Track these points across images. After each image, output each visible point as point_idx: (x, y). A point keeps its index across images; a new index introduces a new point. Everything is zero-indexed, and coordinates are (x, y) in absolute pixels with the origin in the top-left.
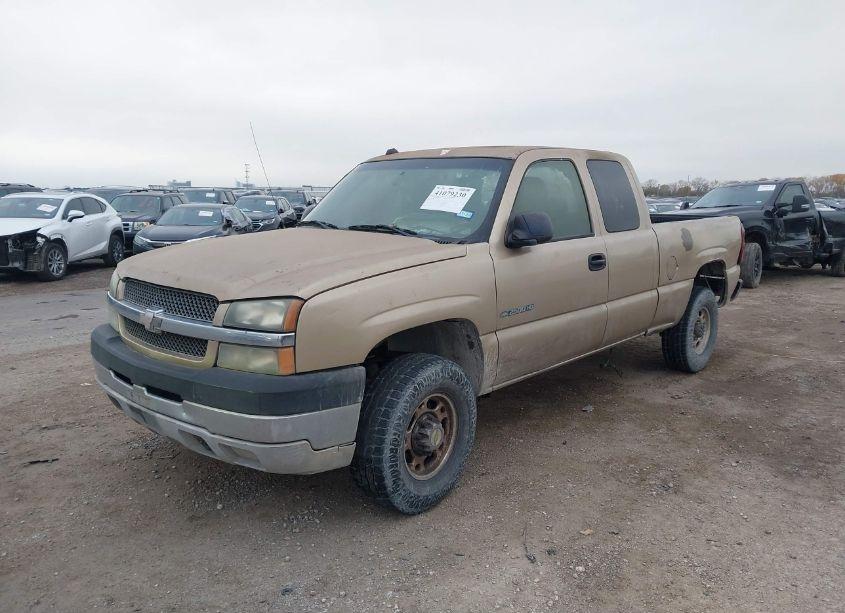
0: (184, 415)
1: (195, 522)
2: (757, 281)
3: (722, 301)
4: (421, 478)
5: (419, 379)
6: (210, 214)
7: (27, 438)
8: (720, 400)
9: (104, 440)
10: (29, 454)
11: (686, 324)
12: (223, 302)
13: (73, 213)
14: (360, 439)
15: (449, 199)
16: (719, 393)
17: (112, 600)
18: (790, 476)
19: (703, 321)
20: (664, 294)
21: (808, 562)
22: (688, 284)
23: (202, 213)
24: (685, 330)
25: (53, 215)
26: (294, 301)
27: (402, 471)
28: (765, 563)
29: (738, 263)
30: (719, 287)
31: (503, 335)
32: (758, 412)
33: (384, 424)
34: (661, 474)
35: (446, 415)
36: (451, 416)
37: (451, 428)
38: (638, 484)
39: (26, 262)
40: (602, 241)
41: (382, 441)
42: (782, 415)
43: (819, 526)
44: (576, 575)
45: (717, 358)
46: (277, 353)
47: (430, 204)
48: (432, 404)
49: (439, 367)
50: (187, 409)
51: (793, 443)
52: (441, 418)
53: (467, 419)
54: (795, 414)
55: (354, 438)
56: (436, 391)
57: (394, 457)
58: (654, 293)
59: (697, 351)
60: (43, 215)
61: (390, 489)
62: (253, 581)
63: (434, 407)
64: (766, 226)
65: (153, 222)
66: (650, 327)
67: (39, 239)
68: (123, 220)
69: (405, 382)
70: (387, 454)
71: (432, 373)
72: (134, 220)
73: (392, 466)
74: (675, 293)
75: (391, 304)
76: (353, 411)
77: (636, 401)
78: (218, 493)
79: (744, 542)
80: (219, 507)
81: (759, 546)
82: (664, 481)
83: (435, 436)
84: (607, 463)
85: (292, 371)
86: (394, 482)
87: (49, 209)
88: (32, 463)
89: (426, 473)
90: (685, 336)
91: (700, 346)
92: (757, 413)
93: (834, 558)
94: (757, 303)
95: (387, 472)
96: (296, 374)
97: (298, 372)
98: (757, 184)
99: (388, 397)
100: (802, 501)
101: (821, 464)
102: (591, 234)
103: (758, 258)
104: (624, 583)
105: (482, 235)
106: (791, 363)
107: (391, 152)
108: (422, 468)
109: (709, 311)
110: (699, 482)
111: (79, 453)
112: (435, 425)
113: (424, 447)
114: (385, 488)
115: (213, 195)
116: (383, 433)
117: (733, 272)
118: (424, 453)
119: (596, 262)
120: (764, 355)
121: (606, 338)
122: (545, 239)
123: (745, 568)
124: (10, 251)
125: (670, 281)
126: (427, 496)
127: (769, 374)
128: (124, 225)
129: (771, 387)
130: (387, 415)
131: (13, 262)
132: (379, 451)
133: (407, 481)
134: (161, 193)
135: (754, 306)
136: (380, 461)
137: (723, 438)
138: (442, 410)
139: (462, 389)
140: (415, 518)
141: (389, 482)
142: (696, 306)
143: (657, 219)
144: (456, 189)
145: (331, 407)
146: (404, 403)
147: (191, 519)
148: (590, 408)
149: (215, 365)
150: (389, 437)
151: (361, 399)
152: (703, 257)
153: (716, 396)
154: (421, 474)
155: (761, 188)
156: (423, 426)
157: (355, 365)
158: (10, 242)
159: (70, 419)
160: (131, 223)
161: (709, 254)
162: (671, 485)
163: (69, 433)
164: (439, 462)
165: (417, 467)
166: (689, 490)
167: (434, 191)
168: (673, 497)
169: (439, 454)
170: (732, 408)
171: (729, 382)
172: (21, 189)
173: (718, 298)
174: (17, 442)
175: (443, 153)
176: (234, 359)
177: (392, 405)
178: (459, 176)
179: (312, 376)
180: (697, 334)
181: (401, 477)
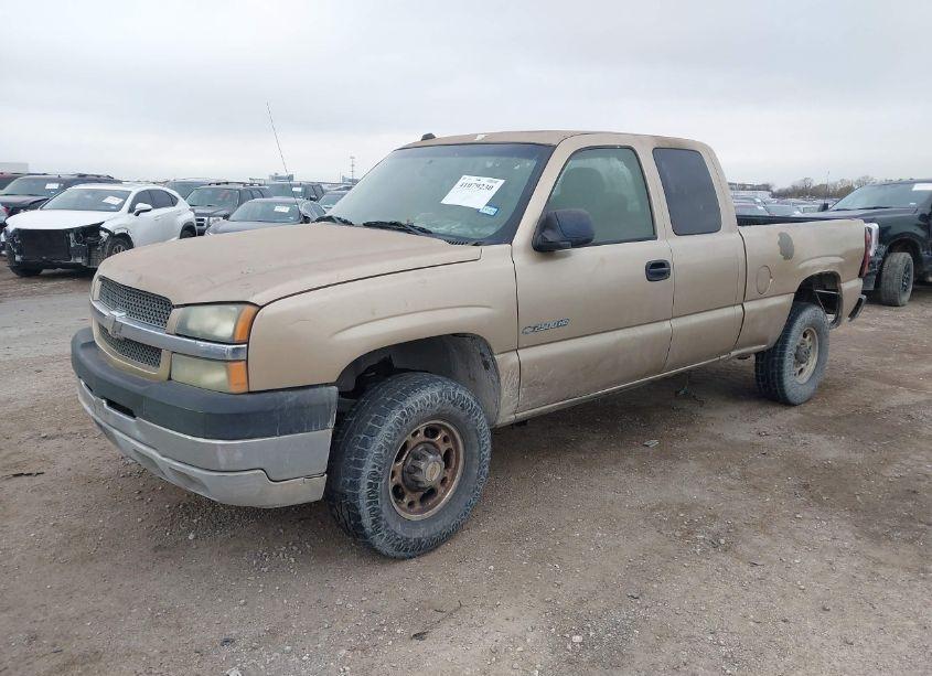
0: (138, 433)
1: (159, 553)
2: (905, 298)
3: (837, 321)
4: (414, 517)
5: (409, 403)
6: (285, 210)
7: (21, 448)
8: (816, 439)
9: (100, 454)
10: (17, 465)
11: (783, 348)
12: (178, 306)
13: (140, 206)
14: (332, 470)
15: (474, 193)
16: (818, 430)
17: (35, 638)
18: (876, 538)
19: (809, 344)
20: (752, 311)
21: (868, 651)
22: (786, 300)
23: (278, 209)
24: (782, 355)
25: (119, 208)
26: (247, 307)
27: (384, 508)
28: (811, 647)
29: (860, 275)
30: (832, 303)
31: (525, 354)
32: (860, 456)
33: (362, 454)
34: (715, 527)
35: (450, 445)
36: (457, 447)
37: (457, 462)
38: (683, 537)
39: (89, 256)
40: (668, 246)
41: (358, 474)
42: (888, 462)
43: (896, 605)
44: (569, 647)
45: (825, 389)
46: (226, 367)
47: (452, 198)
48: (432, 432)
49: (436, 391)
50: (141, 427)
51: (892, 498)
52: (443, 449)
53: (477, 451)
54: (908, 462)
55: (324, 470)
56: (433, 418)
57: (373, 492)
58: (739, 308)
59: (797, 380)
60: (108, 208)
61: (369, 529)
62: (195, 627)
63: (435, 436)
64: (921, 233)
65: (226, 217)
66: (733, 350)
67: (102, 233)
68: (196, 215)
69: (392, 405)
70: (364, 490)
71: (427, 396)
72: (209, 215)
73: (370, 503)
74: (768, 310)
75: (374, 314)
76: (323, 437)
77: (715, 437)
78: (195, 521)
79: (792, 619)
80: (191, 537)
81: (810, 625)
82: (717, 536)
83: (431, 471)
84: (653, 510)
85: (244, 389)
86: (374, 522)
87: (115, 201)
88: (16, 476)
89: (421, 512)
90: (782, 362)
91: (804, 374)
92: (859, 458)
93: (903, 647)
94: (901, 324)
95: (365, 511)
96: (250, 393)
97: (251, 390)
98: (913, 182)
99: (370, 423)
100: (882, 570)
101: (920, 526)
102: (654, 237)
103: (907, 270)
104: (625, 661)
105: (505, 235)
106: (922, 398)
107: (428, 137)
108: (418, 506)
109: (816, 332)
110: (760, 540)
111: (67, 466)
112: (431, 457)
113: (418, 482)
114: (363, 528)
115: (300, 190)
116: (360, 464)
117: (852, 287)
118: (419, 489)
119: (657, 270)
120: (888, 387)
121: (670, 361)
122: (584, 241)
123: (783, 652)
124: (72, 245)
125: (761, 295)
126: (420, 539)
127: (887, 411)
128: (199, 220)
129: (887, 427)
130: (365, 443)
131: (75, 257)
132: (355, 485)
133: (391, 521)
134: (241, 187)
135: (895, 328)
136: (356, 496)
137: (806, 487)
138: (445, 440)
139: (469, 417)
140: (405, 563)
141: (367, 521)
142: (798, 326)
143: (744, 221)
144: (485, 180)
145: (291, 433)
146: (386, 430)
147: (156, 549)
148: (654, 443)
149: (170, 379)
150: (367, 470)
151: (331, 425)
152: (807, 268)
153: (813, 435)
154: (415, 513)
155: (917, 187)
156: (417, 458)
157: (327, 385)
158: (72, 236)
159: (75, 429)
160: (206, 219)
161: (817, 265)
162: (722, 541)
163: (67, 444)
164: (440, 499)
165: (411, 504)
166: (744, 549)
167: (460, 183)
168: (721, 557)
169: (442, 490)
170: (828, 449)
171: (837, 418)
172: (98, 179)
173: (831, 317)
174: (10, 452)
175: (479, 138)
176: (187, 373)
177: (372, 433)
178: (489, 165)
179: (269, 396)
180: (800, 359)
181: (383, 516)
